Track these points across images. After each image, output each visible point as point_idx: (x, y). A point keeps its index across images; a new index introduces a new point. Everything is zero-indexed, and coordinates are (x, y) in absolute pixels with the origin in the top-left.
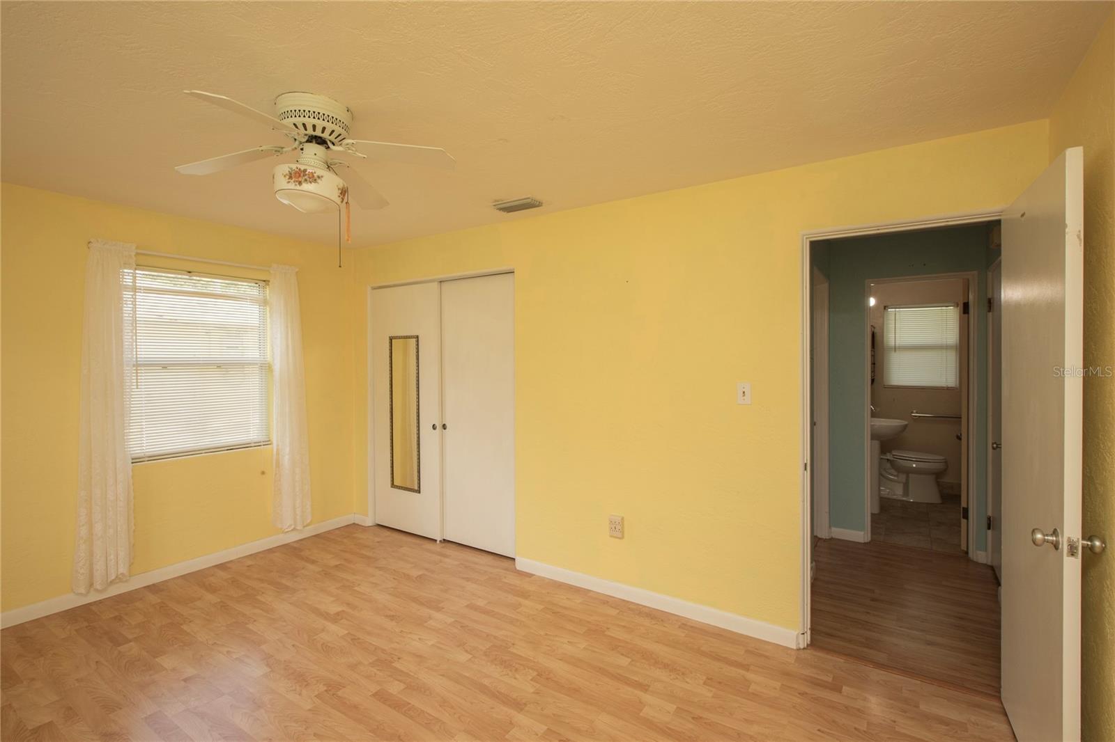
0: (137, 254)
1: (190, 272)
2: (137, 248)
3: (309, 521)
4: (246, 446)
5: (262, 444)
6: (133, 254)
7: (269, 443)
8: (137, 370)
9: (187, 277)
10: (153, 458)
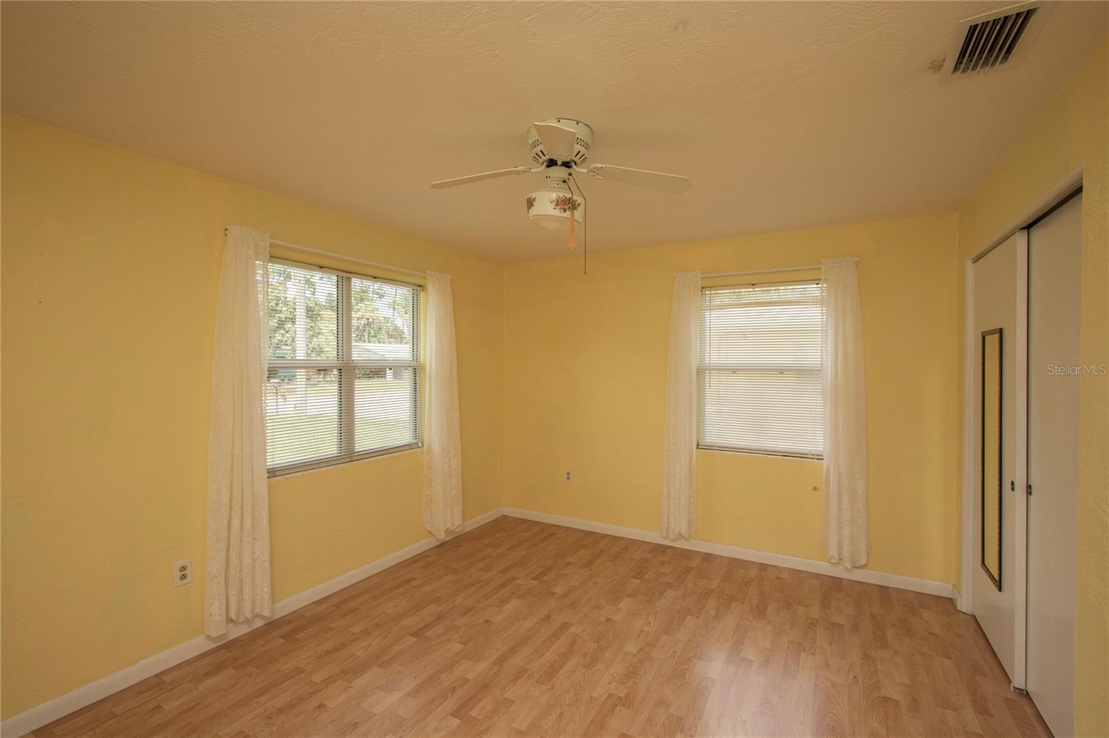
0: (702, 278)
1: (753, 285)
2: (702, 273)
3: (863, 564)
4: (803, 456)
5: (815, 457)
6: (699, 279)
7: (822, 458)
8: (710, 373)
9: (752, 290)
10: (721, 448)
